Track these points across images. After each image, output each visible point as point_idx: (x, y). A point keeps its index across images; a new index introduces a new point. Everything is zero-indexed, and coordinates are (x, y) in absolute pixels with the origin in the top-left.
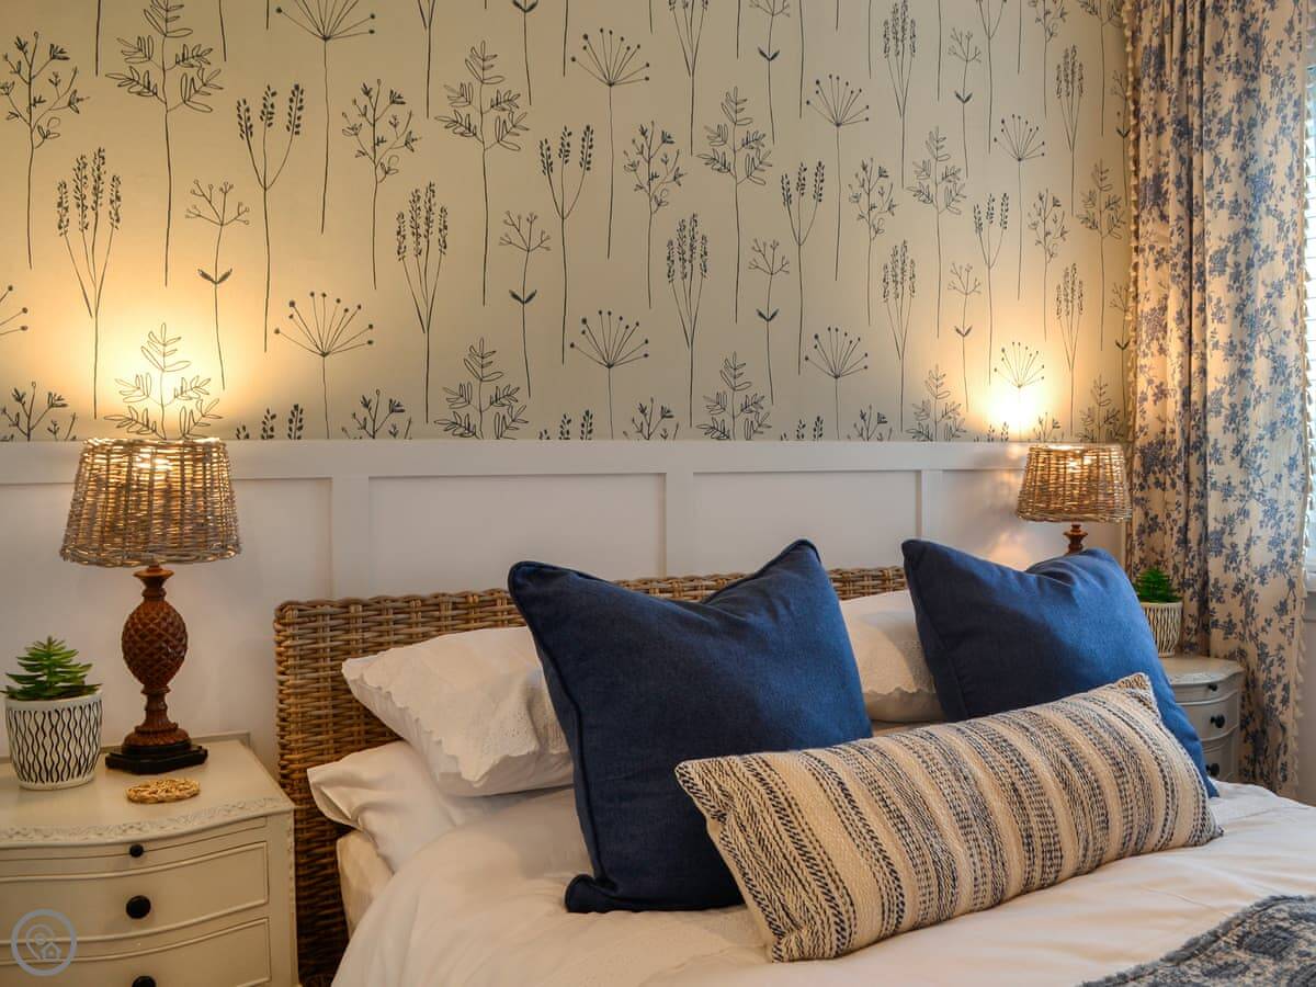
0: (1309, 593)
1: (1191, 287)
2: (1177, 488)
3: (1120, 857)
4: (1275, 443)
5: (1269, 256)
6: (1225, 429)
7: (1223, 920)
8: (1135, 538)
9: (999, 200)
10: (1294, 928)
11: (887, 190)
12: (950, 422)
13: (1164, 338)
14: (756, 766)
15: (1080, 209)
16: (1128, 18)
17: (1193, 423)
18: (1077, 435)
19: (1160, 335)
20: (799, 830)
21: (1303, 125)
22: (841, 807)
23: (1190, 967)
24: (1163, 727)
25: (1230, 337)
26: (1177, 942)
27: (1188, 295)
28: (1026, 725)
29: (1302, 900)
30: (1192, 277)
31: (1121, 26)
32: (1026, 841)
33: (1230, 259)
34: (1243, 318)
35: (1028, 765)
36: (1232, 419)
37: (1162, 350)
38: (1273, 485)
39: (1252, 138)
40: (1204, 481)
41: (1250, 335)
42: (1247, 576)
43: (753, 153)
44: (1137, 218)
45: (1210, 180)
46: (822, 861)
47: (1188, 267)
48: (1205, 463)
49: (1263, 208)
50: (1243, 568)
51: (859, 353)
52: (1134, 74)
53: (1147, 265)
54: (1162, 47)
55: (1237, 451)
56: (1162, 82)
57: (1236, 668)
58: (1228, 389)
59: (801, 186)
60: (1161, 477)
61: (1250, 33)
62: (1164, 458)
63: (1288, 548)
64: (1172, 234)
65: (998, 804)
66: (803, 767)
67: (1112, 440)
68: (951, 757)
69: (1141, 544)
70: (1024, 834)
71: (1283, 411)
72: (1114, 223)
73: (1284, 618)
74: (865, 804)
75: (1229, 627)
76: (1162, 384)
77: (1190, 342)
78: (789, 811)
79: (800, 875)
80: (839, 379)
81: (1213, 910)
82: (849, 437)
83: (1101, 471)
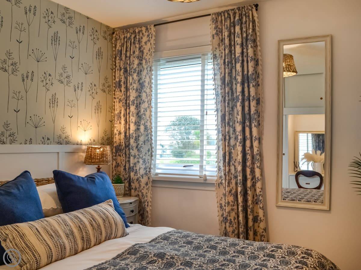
0: (152, 180)
1: (127, 108)
2: (123, 156)
3: (105, 241)
4: (145, 145)
5: (144, 102)
6: (134, 142)
7: (125, 250)
8: (114, 168)
9: (80, 84)
10: (139, 249)
11: (51, 80)
12: (67, 140)
13: (121, 120)
14: (14, 227)
15: (101, 87)
16: (114, 41)
17: (127, 140)
18: (100, 143)
19: (120, 119)
20: (26, 241)
21: (151, 73)
22: (37, 234)
23: (117, 260)
24: (115, 211)
25: (135, 120)
26: (115, 255)
27: (126, 110)
28: (82, 212)
29: (142, 244)
30: (127, 106)
31: (112, 43)
32: (82, 239)
33: (135, 102)
34: (138, 116)
35: (83, 221)
36: (136, 140)
37: (120, 123)
38: (145, 155)
39: (141, 74)
40: (129, 155)
41: (140, 120)
42: (139, 177)
43: (14, 67)
44: (115, 90)
45: (131, 83)
46: (32, 247)
47: (126, 103)
48: (130, 150)
49: (143, 91)
50: (138, 175)
51: (42, 121)
52: (115, 55)
53: (117, 102)
54: (121, 50)
55: (137, 147)
56: (121, 59)
57: (137, 198)
58: (135, 133)
59: (27, 77)
60: (120, 153)
61: (141, 50)
62: (120, 149)
63: (148, 170)
64: (122, 95)
65: (76, 231)
66: (27, 226)
67: (108, 144)
68: (64, 221)
69: (115, 170)
70: (82, 237)
71: (147, 138)
72: (109, 91)
73: (147, 186)
74: (43, 233)
75: (136, 189)
76: (120, 131)
77: (126, 121)
78: (23, 237)
79: (26, 251)
80: (37, 128)
81: (123, 248)
82: (39, 144)
83: (105, 152)
